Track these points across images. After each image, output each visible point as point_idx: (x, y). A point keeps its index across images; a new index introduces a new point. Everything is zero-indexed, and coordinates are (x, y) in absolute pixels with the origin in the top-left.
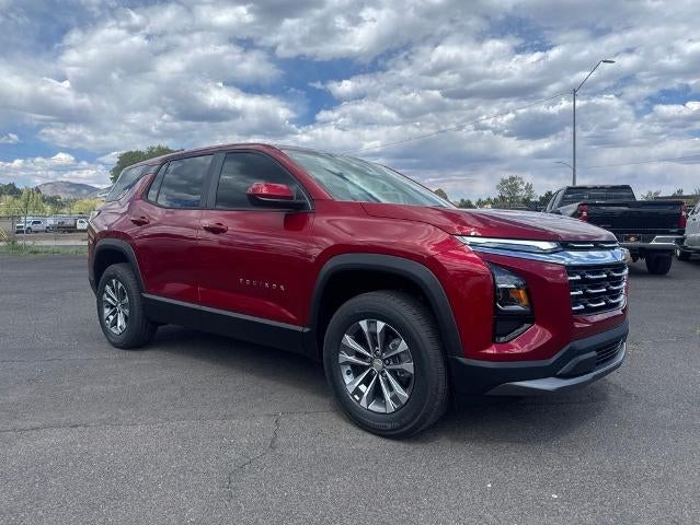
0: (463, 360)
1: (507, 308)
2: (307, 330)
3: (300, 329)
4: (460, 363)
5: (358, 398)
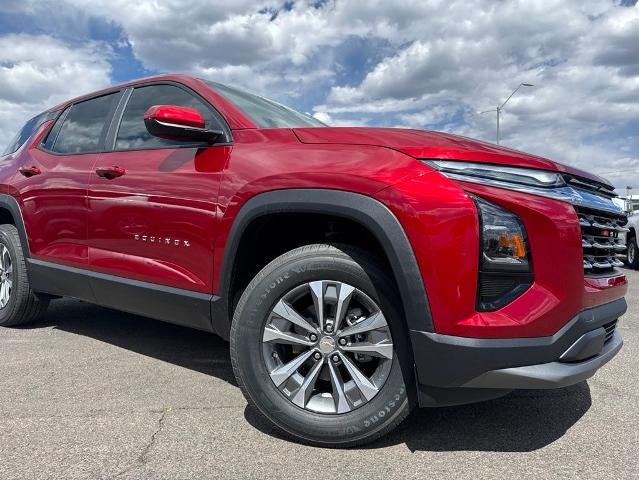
0: (434, 336)
1: (498, 260)
2: (215, 298)
3: (208, 297)
4: (430, 340)
5: (289, 394)
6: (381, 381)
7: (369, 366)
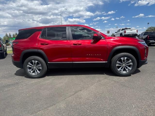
0: (141, 61)
5: (120, 72)
6: (132, 67)
7: (130, 66)
